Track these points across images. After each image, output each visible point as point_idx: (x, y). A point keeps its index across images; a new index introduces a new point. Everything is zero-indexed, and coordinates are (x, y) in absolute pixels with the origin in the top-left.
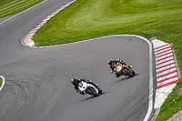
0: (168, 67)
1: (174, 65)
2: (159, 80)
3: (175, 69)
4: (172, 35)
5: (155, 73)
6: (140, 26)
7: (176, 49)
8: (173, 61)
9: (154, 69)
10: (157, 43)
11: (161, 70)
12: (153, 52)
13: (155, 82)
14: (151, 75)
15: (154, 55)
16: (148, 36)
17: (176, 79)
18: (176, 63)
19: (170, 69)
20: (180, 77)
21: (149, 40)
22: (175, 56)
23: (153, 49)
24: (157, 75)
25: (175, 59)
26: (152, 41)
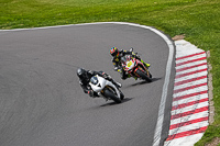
0: (195, 98)
1: (205, 96)
2: (174, 122)
3: (206, 104)
4: (213, 35)
5: (169, 108)
6: (160, 8)
7: (215, 63)
8: (204, 88)
9: (170, 99)
10: (185, 48)
11: (181, 102)
12: (174, 65)
13: (167, 126)
14: (162, 111)
15: (174, 71)
16: (170, 32)
17: (205, 124)
18: (210, 92)
19: (198, 102)
20: (212, 120)
21: (170, 39)
22: (211, 78)
23: (174, 59)
24: (173, 113)
25: (210, 83)
26: (176, 42)
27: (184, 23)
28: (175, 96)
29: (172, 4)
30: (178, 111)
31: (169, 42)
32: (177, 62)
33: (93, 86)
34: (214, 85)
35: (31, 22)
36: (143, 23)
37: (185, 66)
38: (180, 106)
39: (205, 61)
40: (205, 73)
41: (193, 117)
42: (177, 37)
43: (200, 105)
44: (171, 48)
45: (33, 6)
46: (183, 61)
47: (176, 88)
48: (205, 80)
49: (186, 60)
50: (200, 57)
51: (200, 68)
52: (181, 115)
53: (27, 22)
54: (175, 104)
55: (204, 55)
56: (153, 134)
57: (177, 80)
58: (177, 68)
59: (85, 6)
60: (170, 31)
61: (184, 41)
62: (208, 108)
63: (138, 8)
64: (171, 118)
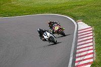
0: (87, 49)
2: (77, 60)
3: (92, 51)
4: (95, 20)
5: (75, 53)
7: (96, 32)
8: (91, 44)
9: (76, 49)
10: (82, 26)
11: (81, 50)
12: (77, 33)
13: (74, 62)
14: (72, 54)
15: (77, 36)
17: (92, 60)
18: (94, 46)
19: (89, 50)
20: (95, 59)
21: (76, 21)
22: (94, 39)
23: (78, 31)
24: (77, 55)
25: (94, 42)
26: (78, 23)
27: (82, 14)
28: (78, 47)
29: (77, 5)
30: (79, 55)
31: (75, 23)
32: (79, 32)
33: (44, 36)
34: (96, 43)
35: (12, 14)
36: (63, 14)
37: (82, 34)
38: (80, 52)
39: (92, 32)
40: (92, 37)
41: (86, 57)
42: (79, 20)
43: (89, 52)
44: (76, 25)
45: (13, 7)
46: (81, 31)
47: (78, 44)
48: (91, 40)
49: (83, 31)
50: (89, 29)
51: (89, 35)
52: (81, 56)
53: (10, 14)
54: (78, 51)
55: (91, 29)
56: (68, 65)
57: (79, 40)
58: (79, 35)
59: (36, 7)
60: (75, 18)
61: (82, 23)
62: (93, 53)
63: (61, 7)
64: (76, 57)
